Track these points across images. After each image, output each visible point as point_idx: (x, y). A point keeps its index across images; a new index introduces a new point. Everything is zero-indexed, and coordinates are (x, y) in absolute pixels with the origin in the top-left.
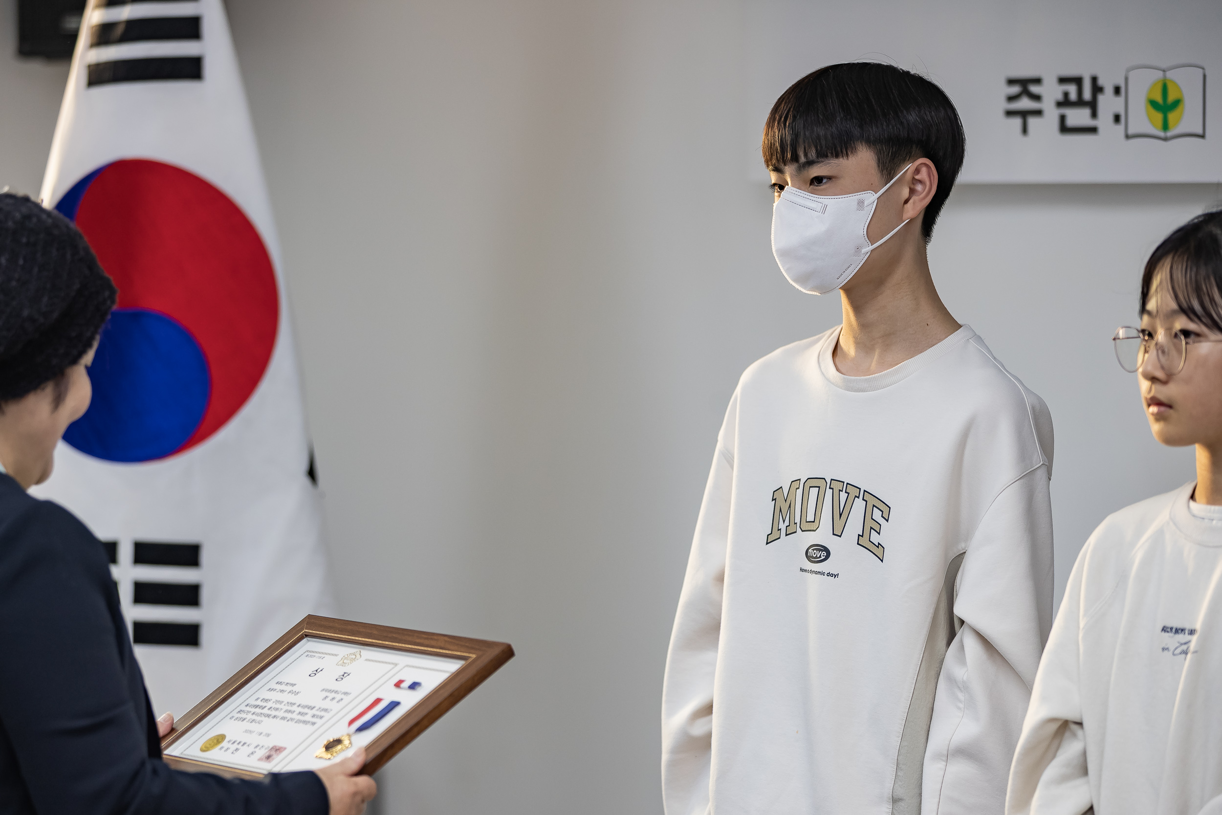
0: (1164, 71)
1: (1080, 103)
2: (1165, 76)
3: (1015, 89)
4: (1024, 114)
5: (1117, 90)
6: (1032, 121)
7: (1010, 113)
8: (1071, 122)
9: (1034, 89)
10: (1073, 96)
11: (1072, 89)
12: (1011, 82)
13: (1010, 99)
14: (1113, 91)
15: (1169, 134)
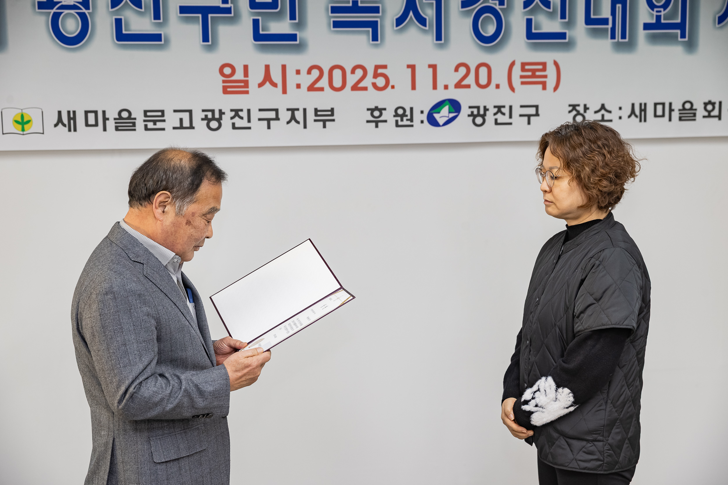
0: (22, 110)
2: (22, 112)
15: (25, 133)
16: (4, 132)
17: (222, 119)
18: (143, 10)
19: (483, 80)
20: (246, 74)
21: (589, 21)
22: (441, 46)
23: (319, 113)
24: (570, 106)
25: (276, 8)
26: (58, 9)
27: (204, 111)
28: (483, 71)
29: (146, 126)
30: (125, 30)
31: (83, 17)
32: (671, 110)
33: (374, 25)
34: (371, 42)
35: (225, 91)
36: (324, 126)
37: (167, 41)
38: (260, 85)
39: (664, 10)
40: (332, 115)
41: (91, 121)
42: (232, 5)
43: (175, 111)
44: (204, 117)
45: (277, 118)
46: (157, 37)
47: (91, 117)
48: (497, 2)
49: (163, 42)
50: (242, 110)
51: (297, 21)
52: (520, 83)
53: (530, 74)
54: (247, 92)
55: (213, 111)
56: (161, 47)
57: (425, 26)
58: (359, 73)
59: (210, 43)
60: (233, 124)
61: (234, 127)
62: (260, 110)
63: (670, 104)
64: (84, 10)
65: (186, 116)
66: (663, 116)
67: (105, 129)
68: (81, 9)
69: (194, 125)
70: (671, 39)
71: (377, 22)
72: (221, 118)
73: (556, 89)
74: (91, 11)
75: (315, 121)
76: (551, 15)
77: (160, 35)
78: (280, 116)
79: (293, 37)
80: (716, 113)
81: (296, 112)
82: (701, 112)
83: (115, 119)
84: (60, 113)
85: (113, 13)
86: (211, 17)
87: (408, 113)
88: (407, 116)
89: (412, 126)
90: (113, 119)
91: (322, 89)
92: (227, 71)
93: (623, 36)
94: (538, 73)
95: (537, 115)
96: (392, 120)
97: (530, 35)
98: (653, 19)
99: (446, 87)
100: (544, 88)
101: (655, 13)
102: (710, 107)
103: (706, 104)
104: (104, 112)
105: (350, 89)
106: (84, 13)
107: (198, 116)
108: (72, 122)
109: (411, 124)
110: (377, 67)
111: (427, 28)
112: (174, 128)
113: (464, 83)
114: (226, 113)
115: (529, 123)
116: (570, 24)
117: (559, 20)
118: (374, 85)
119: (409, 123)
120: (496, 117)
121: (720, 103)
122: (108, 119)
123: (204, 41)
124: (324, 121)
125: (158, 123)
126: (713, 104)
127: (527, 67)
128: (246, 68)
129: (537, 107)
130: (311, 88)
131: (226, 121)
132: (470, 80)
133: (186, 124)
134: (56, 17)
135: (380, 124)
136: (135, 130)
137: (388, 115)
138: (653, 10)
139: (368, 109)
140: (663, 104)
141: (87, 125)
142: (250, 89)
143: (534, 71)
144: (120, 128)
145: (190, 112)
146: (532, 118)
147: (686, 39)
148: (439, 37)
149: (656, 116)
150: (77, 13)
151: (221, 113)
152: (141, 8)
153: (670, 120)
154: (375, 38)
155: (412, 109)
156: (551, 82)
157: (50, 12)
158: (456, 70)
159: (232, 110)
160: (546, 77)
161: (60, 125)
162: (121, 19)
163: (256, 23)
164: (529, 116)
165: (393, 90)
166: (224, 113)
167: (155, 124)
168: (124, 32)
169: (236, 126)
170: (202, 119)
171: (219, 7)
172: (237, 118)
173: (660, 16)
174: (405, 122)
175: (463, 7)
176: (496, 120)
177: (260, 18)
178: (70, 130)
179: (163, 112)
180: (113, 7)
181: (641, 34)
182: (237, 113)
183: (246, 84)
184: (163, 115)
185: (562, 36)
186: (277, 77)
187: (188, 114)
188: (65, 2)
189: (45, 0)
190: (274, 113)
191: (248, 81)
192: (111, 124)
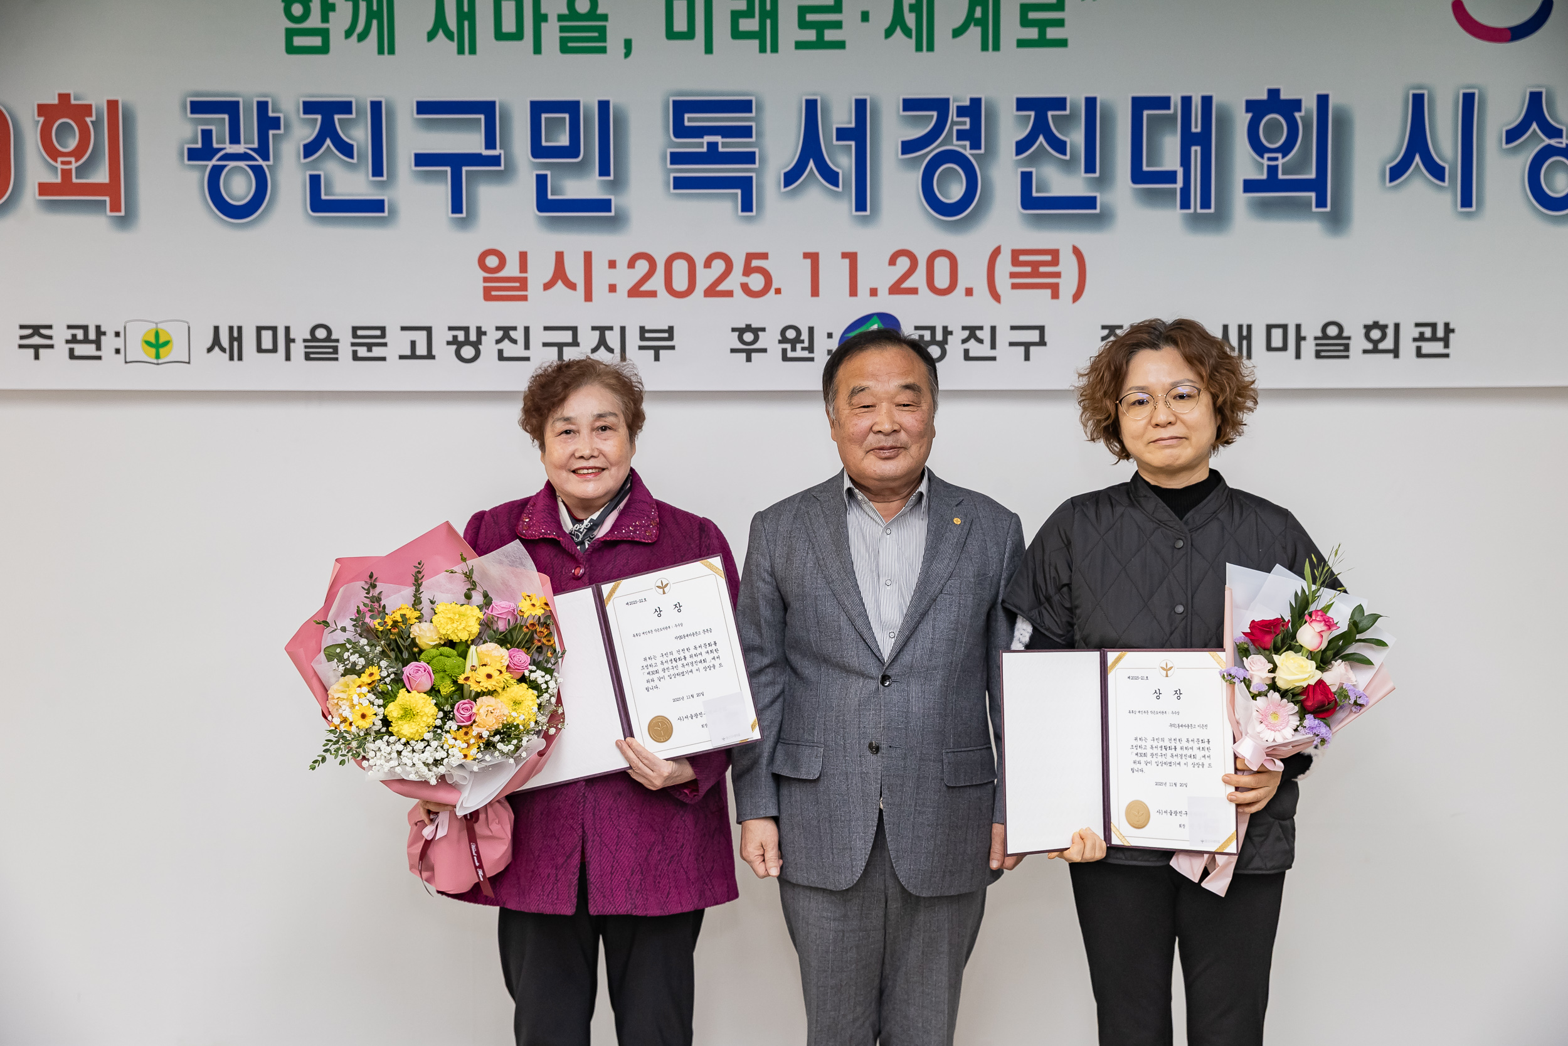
0: (156, 324)
1: (86, 340)
2: (157, 327)
3: (29, 332)
4: (36, 348)
5: (117, 334)
6: (42, 351)
7: (21, 346)
8: (77, 353)
9: (43, 331)
10: (80, 337)
11: (79, 333)
12: (22, 327)
13: (22, 337)
14: (113, 334)
15: (160, 361)
16: (128, 360)
17: (481, 344)
18: (355, 161)
19: (942, 281)
20: (523, 267)
21: (1138, 175)
22: (865, 221)
23: (647, 335)
24: (1104, 327)
25: (577, 156)
26: (220, 159)
27: (451, 329)
28: (942, 266)
29: (355, 353)
30: (326, 194)
31: (259, 172)
32: (1300, 338)
33: (745, 185)
34: (740, 213)
35: (488, 296)
36: (657, 358)
37: (393, 212)
38: (547, 286)
39: (1283, 157)
40: (671, 338)
41: (267, 343)
42: (502, 152)
43: (403, 329)
44: (451, 339)
45: (575, 343)
46: (377, 206)
47: (267, 336)
48: (967, 143)
49: (386, 214)
50: (515, 328)
51: (611, 178)
52: (1010, 286)
53: (1028, 269)
54: (524, 298)
55: (466, 330)
56: (383, 222)
57: (837, 185)
58: (719, 266)
59: (464, 215)
60: (500, 352)
61: (501, 357)
62: (546, 328)
63: (1298, 327)
64: (260, 162)
65: (421, 337)
66: (1284, 348)
67: (288, 358)
68: (255, 160)
69: (434, 353)
70: (1298, 209)
71: (751, 178)
72: (479, 341)
73: (1077, 297)
74: (271, 163)
75: (641, 348)
76: (1068, 166)
77: (382, 201)
78: (579, 340)
79: (604, 205)
80: (1388, 344)
81: (607, 333)
82: (1359, 343)
83: (305, 341)
84: (216, 329)
85: (307, 166)
86: (467, 171)
87: (805, 336)
88: (803, 342)
89: (812, 359)
90: (301, 341)
91: (653, 294)
92: (492, 262)
93: (1205, 204)
94: (1042, 269)
95: (1042, 342)
96: (775, 349)
97: (1028, 201)
98: (1262, 174)
99: (874, 292)
100: (1055, 295)
101: (1266, 162)
102: (1376, 334)
103: (1368, 328)
104: (287, 329)
105: (702, 294)
106: (261, 167)
107: (441, 337)
108: (236, 344)
109: (811, 355)
110: (750, 257)
111: (840, 189)
112: (402, 357)
113: (907, 284)
114: (488, 333)
115: (1027, 358)
116: (1104, 181)
117: (1083, 175)
118: (745, 288)
119: (806, 354)
120: (967, 346)
121: (1397, 326)
122: (293, 341)
123: (453, 212)
124: (657, 350)
125: (374, 349)
126: (1383, 328)
127: (1022, 258)
128: (523, 256)
129: (1041, 329)
130: (635, 292)
131: (489, 346)
132: (918, 279)
133: (421, 350)
134: (216, 172)
135: (754, 355)
136: (336, 359)
137: (770, 340)
138: (1262, 157)
139: (734, 330)
140: (1285, 327)
141: (260, 350)
142: (529, 293)
143: (1035, 265)
144: (312, 356)
145: (429, 330)
146: (1032, 349)
147: (1328, 209)
148: (861, 205)
149: (1269, 348)
150: (249, 166)
151: (480, 333)
152: (352, 157)
153: (1298, 356)
154: (747, 206)
155: (811, 330)
156: (1068, 283)
157: (207, 166)
158: (892, 261)
159: (498, 328)
160: (1058, 275)
161: (217, 349)
162: (319, 176)
163: (541, 180)
164: (1027, 346)
165: (778, 296)
166: (485, 333)
167: (370, 350)
168: (323, 197)
169: (505, 355)
170: (449, 343)
171: (480, 155)
172: (506, 340)
173: (1277, 166)
174: (799, 353)
175: (903, 153)
176: (966, 351)
177: (548, 173)
178: (231, 358)
179: (383, 329)
180: (306, 156)
181: (1240, 199)
182: (506, 332)
183: (523, 283)
184: (383, 336)
185: (1090, 202)
186: (575, 272)
187: (424, 333)
188: (230, 148)
189: (199, 145)
190: (570, 333)
191: (526, 278)
192: (298, 349)
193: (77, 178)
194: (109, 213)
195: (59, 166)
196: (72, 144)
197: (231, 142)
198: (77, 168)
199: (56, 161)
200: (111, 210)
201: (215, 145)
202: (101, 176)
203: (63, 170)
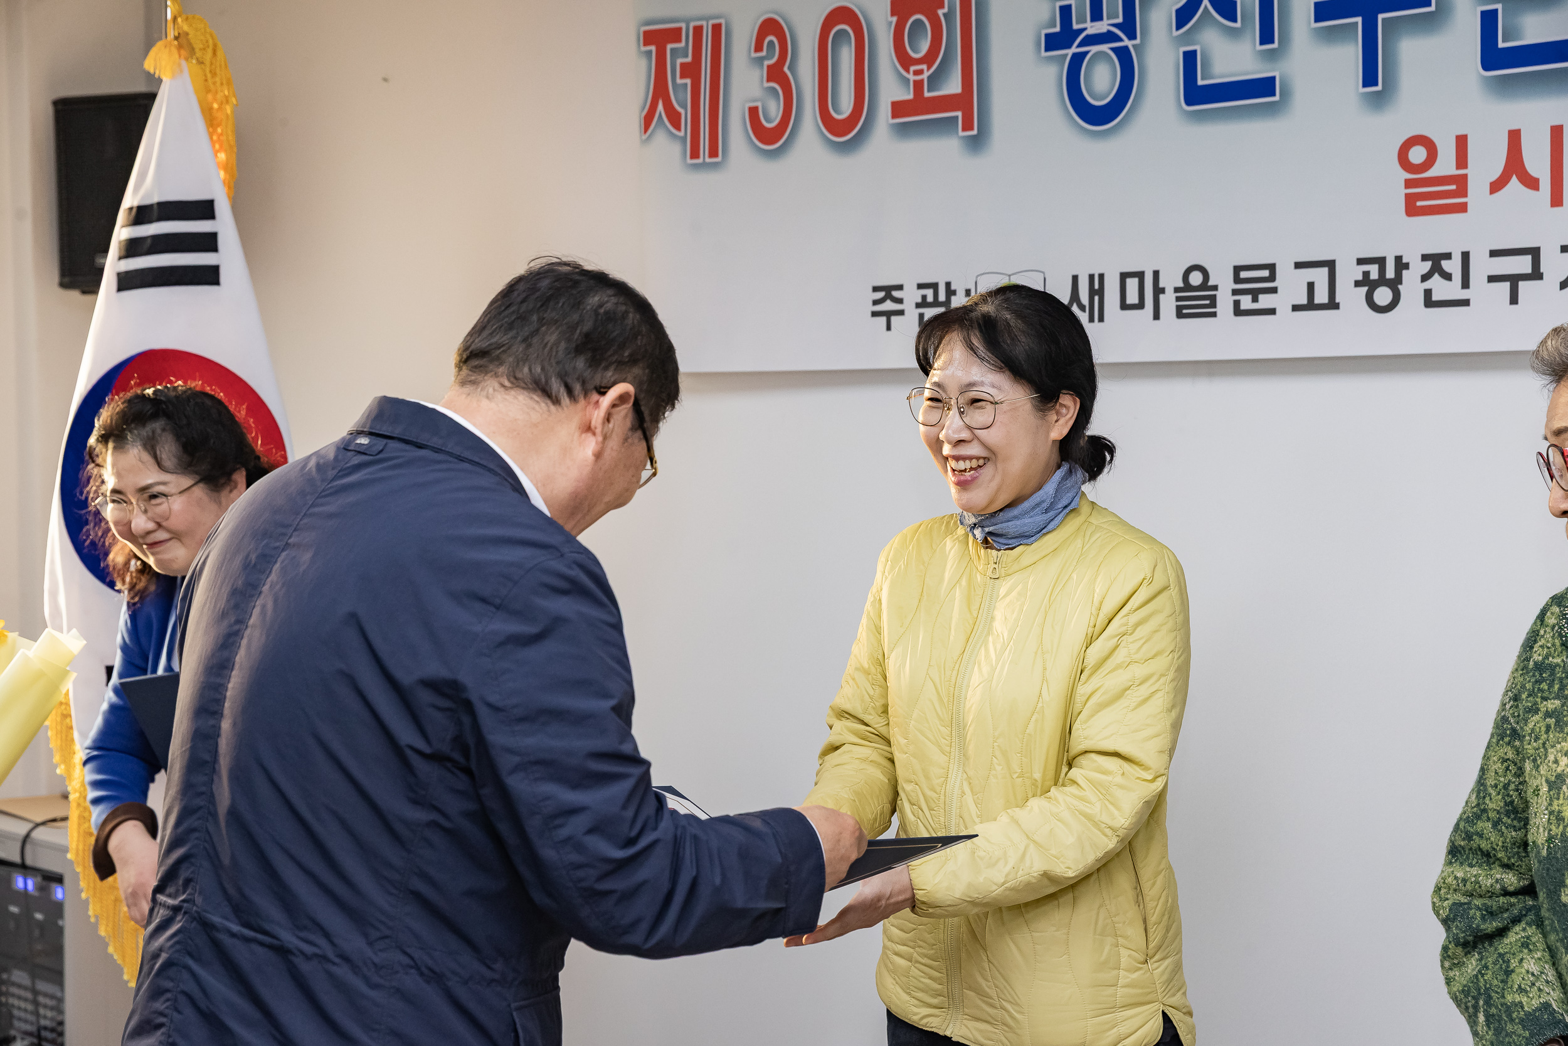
0: (1009, 276)
1: (936, 303)
2: (1010, 280)
3: (881, 295)
4: (888, 314)
6: (894, 319)
7: (875, 314)
9: (896, 294)
10: (930, 299)
11: (929, 293)
12: (877, 289)
13: (875, 302)
14: (964, 293)
17: (1401, 283)
18: (1238, 25)
20: (1462, 160)
26: (1079, 46)
27: (1360, 260)
29: (1237, 304)
30: (1203, 78)
31: (1124, 56)
35: (1412, 209)
37: (1286, 94)
38: (1496, 186)
41: (1132, 298)
43: (1299, 265)
44: (1360, 278)
45: (1536, 274)
46: (1264, 87)
47: (1132, 284)
49: (1277, 98)
50: (1448, 256)
54: (1462, 208)
55: (1381, 262)
56: (1273, 110)
59: (1379, 88)
60: (1428, 293)
61: (1429, 301)
62: (1494, 253)
64: (1126, 42)
65: (1320, 276)
67: (1156, 316)
69: (1338, 298)
72: (1398, 279)
74: (1137, 41)
77: (1272, 80)
78: (1543, 269)
83: (1177, 290)
84: (1075, 279)
85: (1180, 40)
86: (1384, 21)
90: (1173, 290)
92: (1418, 155)
104: (1156, 274)
106: (1126, 48)
107: (1349, 272)
108: (1096, 299)
112: (1296, 308)
114: (1411, 266)
122: (1163, 291)
123: (1365, 84)
125: (1261, 297)
128: (1462, 142)
131: (1412, 287)
133: (1321, 297)
134: (1076, 62)
136: (1214, 315)
141: (1124, 306)
142: (1470, 199)
144: (1185, 311)
145: (1331, 265)
150: (1113, 49)
151: (1401, 265)
152: (1235, 20)
157: (1067, 55)
159: (1425, 258)
162: (1194, 53)
163: (1489, 20)
166: (1406, 266)
167: (1255, 300)
168: (1200, 82)
169: (1434, 298)
170: (1358, 284)
172: (1436, 275)
177: (1499, 7)
178: (1091, 319)
179: (1272, 267)
180: (1178, 28)
182: (1436, 262)
183: (1461, 184)
184: (1272, 278)
186: (1537, 162)
187: (1325, 271)
188: (1091, 27)
189: (1058, 29)
190: (1528, 259)
191: (1465, 176)
192: (1168, 302)
193: (929, 91)
194: (961, 133)
195: (912, 77)
196: (925, 46)
197: (1093, 19)
198: (929, 78)
199: (908, 71)
200: (964, 129)
201: (1075, 26)
202: (953, 86)
203: (915, 82)
